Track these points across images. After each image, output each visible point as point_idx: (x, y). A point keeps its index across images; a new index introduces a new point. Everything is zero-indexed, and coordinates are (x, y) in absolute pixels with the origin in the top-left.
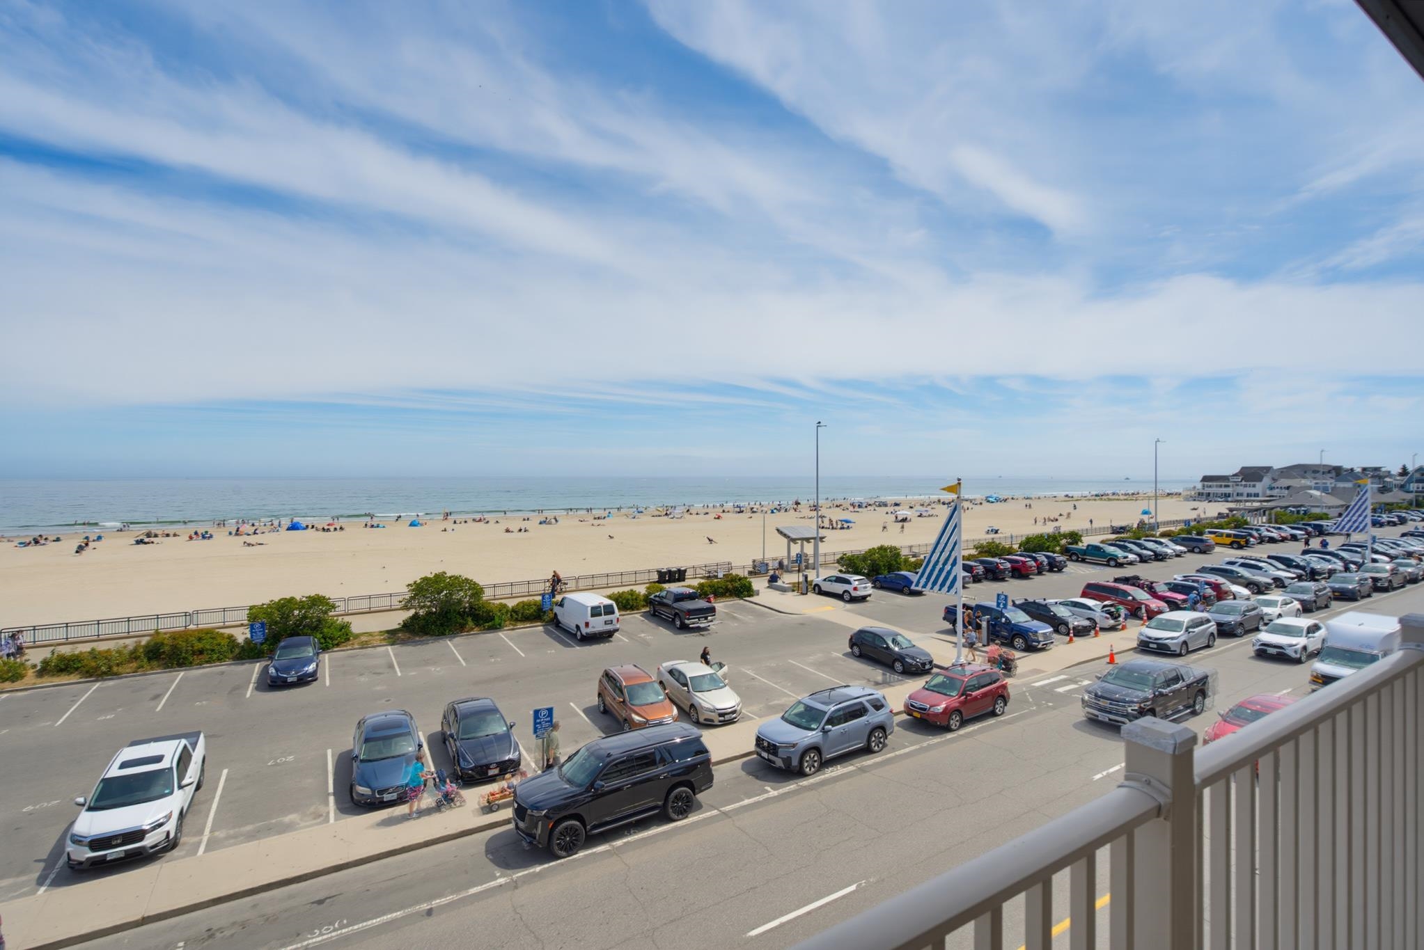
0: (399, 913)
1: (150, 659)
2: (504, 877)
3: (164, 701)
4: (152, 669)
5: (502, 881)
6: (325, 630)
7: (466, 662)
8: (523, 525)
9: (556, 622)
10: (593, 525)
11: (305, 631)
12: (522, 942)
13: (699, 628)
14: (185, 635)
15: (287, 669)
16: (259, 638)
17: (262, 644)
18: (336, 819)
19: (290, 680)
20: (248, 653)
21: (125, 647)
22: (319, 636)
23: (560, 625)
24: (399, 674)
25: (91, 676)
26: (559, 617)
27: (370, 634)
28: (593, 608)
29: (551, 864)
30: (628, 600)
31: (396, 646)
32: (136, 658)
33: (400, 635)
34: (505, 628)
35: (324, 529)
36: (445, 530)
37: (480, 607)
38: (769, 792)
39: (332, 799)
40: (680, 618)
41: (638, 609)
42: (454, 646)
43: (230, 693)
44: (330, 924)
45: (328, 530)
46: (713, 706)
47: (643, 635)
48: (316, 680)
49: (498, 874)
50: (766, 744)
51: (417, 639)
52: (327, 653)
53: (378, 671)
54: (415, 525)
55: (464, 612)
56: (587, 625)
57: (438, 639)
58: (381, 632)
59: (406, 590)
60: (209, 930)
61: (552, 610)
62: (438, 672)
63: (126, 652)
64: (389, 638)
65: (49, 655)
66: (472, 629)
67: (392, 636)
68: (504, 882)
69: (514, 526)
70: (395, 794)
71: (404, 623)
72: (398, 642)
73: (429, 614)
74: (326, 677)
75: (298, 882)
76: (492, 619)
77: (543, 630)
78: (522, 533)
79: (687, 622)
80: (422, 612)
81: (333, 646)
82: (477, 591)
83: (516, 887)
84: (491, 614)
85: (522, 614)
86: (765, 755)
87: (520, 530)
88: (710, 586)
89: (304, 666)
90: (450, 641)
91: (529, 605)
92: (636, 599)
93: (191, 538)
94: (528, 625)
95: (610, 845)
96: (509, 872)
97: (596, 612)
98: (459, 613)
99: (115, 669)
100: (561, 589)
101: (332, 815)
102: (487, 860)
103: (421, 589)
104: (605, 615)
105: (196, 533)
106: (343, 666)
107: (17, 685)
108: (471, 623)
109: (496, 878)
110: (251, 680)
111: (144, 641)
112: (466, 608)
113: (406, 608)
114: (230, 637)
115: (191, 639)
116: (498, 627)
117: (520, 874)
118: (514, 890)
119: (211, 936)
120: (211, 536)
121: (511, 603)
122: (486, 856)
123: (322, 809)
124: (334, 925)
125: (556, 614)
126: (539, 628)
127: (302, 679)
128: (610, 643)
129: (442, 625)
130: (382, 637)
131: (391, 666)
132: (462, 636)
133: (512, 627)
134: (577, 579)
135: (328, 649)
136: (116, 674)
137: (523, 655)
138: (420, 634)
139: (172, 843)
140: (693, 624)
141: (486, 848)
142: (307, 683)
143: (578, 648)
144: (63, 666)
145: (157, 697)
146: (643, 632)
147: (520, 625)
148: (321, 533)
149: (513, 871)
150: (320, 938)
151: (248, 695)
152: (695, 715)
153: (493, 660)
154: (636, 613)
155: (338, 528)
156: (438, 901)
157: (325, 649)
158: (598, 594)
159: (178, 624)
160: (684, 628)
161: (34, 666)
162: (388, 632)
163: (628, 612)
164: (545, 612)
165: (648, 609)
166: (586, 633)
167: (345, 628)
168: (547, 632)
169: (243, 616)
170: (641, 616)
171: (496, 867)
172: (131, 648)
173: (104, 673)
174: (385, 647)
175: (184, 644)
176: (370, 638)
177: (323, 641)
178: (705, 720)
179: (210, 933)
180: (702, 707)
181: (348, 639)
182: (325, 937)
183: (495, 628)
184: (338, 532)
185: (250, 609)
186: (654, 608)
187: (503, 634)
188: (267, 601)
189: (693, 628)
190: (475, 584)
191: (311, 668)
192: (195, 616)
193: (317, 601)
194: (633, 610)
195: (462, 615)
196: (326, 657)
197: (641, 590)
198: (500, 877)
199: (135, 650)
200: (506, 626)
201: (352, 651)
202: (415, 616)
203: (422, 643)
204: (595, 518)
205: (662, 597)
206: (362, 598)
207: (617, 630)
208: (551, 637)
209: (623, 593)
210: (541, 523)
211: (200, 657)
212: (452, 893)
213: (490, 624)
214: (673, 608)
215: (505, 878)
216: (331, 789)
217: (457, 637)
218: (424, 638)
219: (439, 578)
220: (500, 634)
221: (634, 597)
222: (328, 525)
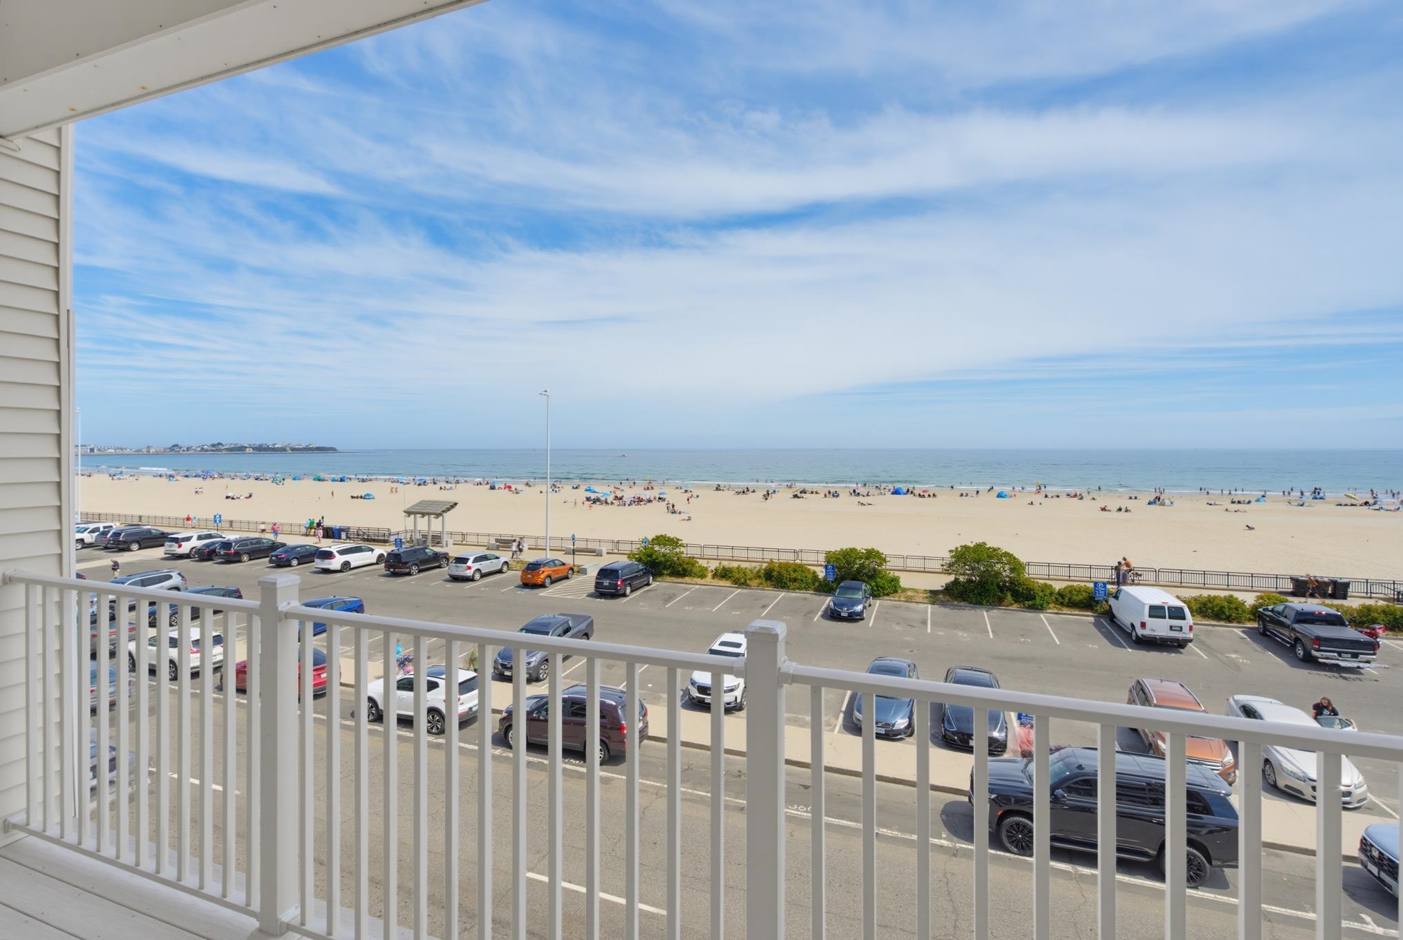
0: (852, 823)
1: (766, 579)
2: (948, 841)
3: (769, 609)
4: (767, 586)
5: (945, 843)
6: (879, 580)
7: (993, 635)
8: (1125, 503)
9: (1110, 616)
10: (1227, 510)
11: (864, 578)
12: (939, 904)
13: (1338, 666)
14: (785, 566)
15: (842, 605)
16: (831, 579)
17: (833, 582)
18: (839, 732)
19: (843, 614)
20: (824, 588)
21: (755, 568)
22: (873, 584)
23: (1115, 620)
24: (929, 631)
25: (736, 584)
26: (1114, 611)
27: (916, 591)
28: (1152, 608)
29: (999, 853)
30: (1222, 607)
31: (936, 606)
32: (760, 577)
33: (941, 596)
34: (1048, 611)
35: (920, 495)
36: (1032, 504)
37: (1020, 584)
38: (1367, 924)
39: (842, 716)
40: (1303, 645)
41: (1239, 622)
42: (987, 617)
43: (805, 615)
44: (805, 806)
45: (924, 496)
46: (1304, 772)
47: (1233, 656)
48: (863, 619)
49: (944, 836)
50: (1376, 854)
51: (956, 603)
52: (879, 599)
53: (912, 624)
54: (1002, 497)
55: (1004, 585)
56: (1143, 625)
57: (976, 607)
58: (925, 590)
59: (948, 555)
60: (740, 772)
61: (1107, 601)
62: (964, 637)
63: (755, 571)
64: (931, 597)
65: (718, 565)
66: (1012, 604)
67: (934, 596)
68: (946, 845)
69: (1113, 506)
70: (884, 729)
71: (946, 586)
72: (938, 602)
73: (970, 581)
74: (871, 619)
75: (798, 766)
76: (1034, 598)
77: (1093, 621)
78: (1122, 513)
79: (1314, 653)
80: (962, 579)
81: (884, 595)
82: (1017, 566)
83: (955, 855)
84: (1032, 593)
85: (1070, 599)
86: (1375, 870)
87: (1120, 510)
88: (1384, 612)
89: (853, 606)
90: (986, 611)
91: (1079, 591)
92: (1236, 609)
93: (825, 496)
94: (1076, 613)
95: (1073, 868)
96: (955, 839)
97: (1156, 611)
98: (998, 586)
99: (748, 582)
100: (1133, 581)
101: (837, 728)
102: (940, 818)
103: (963, 556)
104: (1170, 618)
105: (829, 492)
106: (887, 613)
107: (703, 581)
108: (1009, 596)
109: (940, 838)
110: (820, 609)
111: (764, 565)
112: (1007, 582)
113: (947, 572)
114: (814, 572)
115: (789, 569)
116: (1040, 608)
117: (964, 846)
118: (952, 856)
119: (739, 776)
120: (838, 496)
121: (1058, 586)
122: (941, 815)
123: (833, 720)
124: (807, 808)
125: (1110, 606)
126: (1088, 618)
127: (851, 616)
128: (1178, 655)
129: (980, 594)
130: (925, 595)
131: (924, 623)
132: (1000, 609)
133: (1056, 611)
134: (1157, 572)
135: (880, 596)
136: (748, 585)
137: (1058, 643)
138: (959, 599)
139: (739, 705)
140: (1327, 658)
141: (944, 808)
142: (856, 621)
143: (1130, 650)
144: (723, 574)
145: (764, 607)
146: (1236, 652)
147: (1066, 610)
148: (917, 498)
149: (959, 840)
150: (795, 812)
151: (815, 620)
152: (1272, 775)
153: (1023, 640)
154: (1238, 627)
155: (932, 495)
156: (885, 830)
157: (875, 595)
158: (1168, 592)
159: (788, 558)
160: (1309, 661)
161: (712, 571)
162: (931, 592)
163: (1222, 623)
164: (1097, 602)
165: (1256, 625)
166: (1143, 635)
167: (895, 580)
168: (1097, 625)
169: (822, 559)
170: (1243, 632)
171: (945, 829)
172: (757, 569)
173: (743, 584)
174: (926, 605)
175: (785, 572)
176: (916, 594)
177: (875, 588)
178: (1287, 786)
179: (740, 773)
180: (1282, 768)
181: (897, 592)
182: (799, 813)
183: (1037, 608)
184: (931, 498)
185: (826, 554)
186: (1264, 626)
187: (1044, 616)
188: (838, 549)
189: (1324, 664)
190: (1015, 558)
191: (859, 608)
192: (800, 553)
193: (871, 554)
194: (1230, 622)
195: (1001, 589)
196: (877, 603)
197: (1249, 599)
198: (945, 839)
199: (759, 571)
200: (1050, 608)
201: (899, 603)
202: (956, 582)
203: (960, 608)
204: (1233, 502)
205: (1279, 613)
206: (918, 558)
207: (1190, 641)
208: (1100, 631)
209: (1215, 597)
210: (1149, 504)
211: (795, 584)
212: (899, 830)
213: (1030, 603)
214: (1293, 629)
215: (949, 843)
216: (844, 708)
217: (996, 609)
218: (962, 604)
219: (980, 547)
220: (1042, 616)
221: (1233, 606)
222: (924, 492)
